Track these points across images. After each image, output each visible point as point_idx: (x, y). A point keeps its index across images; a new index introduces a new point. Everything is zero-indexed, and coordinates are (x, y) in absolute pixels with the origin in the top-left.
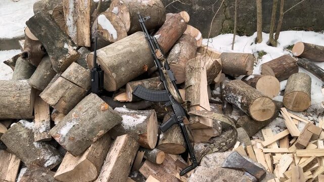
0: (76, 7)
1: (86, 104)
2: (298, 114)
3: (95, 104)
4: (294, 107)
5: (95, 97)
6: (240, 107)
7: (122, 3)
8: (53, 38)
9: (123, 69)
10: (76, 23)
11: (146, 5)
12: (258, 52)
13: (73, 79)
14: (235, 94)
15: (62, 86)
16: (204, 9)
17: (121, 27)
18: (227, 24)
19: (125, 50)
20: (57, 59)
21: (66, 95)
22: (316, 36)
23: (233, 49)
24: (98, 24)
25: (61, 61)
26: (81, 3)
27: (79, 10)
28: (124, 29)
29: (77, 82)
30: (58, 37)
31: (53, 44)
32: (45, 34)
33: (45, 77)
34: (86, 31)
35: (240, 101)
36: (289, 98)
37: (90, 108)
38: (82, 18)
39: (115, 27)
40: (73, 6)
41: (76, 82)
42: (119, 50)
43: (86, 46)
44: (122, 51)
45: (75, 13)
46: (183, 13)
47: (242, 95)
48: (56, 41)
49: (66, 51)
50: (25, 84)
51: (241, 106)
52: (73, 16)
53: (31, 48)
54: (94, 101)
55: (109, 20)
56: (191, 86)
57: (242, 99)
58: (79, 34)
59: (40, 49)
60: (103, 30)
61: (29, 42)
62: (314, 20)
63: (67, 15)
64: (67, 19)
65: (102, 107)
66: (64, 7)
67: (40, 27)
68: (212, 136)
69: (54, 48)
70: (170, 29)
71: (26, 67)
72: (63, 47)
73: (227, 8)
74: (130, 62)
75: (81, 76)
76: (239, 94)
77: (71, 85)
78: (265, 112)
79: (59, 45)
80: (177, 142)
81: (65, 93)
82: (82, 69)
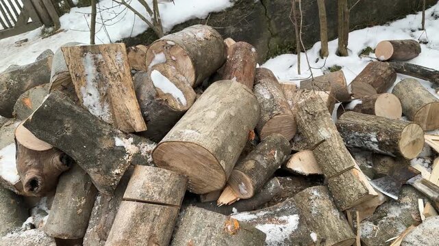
0: (101, 69)
1: (196, 233)
2: (435, 133)
3: (213, 227)
4: (428, 124)
5: (205, 214)
6: (378, 149)
7: (173, 43)
8: (91, 135)
9: (230, 149)
10: (106, 98)
11: (203, 39)
12: (329, 68)
13: (156, 197)
14: (360, 133)
15: (142, 217)
16: (241, 30)
17: (183, 83)
18: (274, 43)
19: (222, 116)
20: (107, 171)
21: (156, 231)
22: (385, 30)
23: (299, 73)
24: (155, 87)
25: (117, 171)
26: (110, 61)
27: (107, 73)
28: (189, 85)
29: (165, 199)
30: (99, 130)
31: (94, 145)
32: (75, 132)
33: (80, 211)
34: (131, 105)
35: (376, 141)
36: (421, 115)
37: (210, 237)
38: (118, 86)
39: (177, 85)
40: (95, 68)
41: (162, 201)
42: (214, 120)
43: (138, 131)
44: (219, 120)
45: (100, 81)
46: (228, 41)
47: (377, 130)
48: (98, 139)
49: (122, 151)
50: (37, 239)
51: (380, 147)
52: (98, 87)
53: (40, 167)
54: (208, 222)
55: (165, 76)
56: (324, 140)
57: (378, 136)
58: (116, 114)
59: (60, 163)
60: (165, 95)
61: (31, 158)
62: (375, 11)
63: (82, 88)
64: (85, 95)
65: (229, 227)
66: (73, 76)
67: (61, 122)
68: (377, 204)
69: (98, 152)
70: (244, 66)
71: (8, 205)
72: (115, 145)
73: (272, 21)
74: (235, 134)
75: (167, 187)
76: (369, 130)
77: (157, 210)
78: (415, 144)
79: (106, 145)
80: (346, 237)
81: (152, 228)
82: (164, 172)
